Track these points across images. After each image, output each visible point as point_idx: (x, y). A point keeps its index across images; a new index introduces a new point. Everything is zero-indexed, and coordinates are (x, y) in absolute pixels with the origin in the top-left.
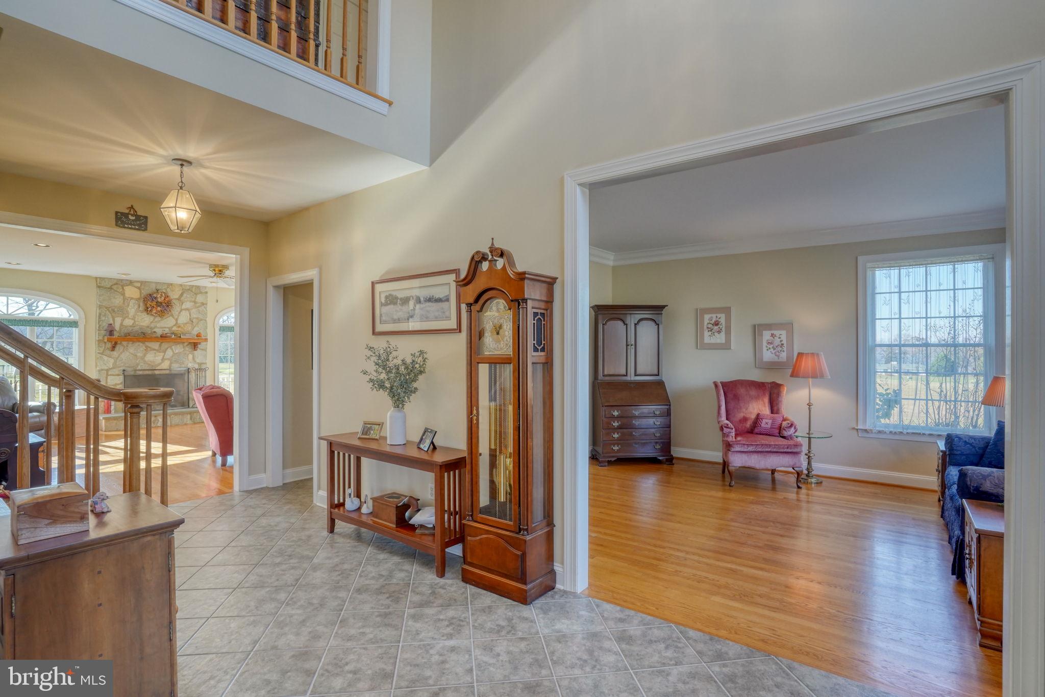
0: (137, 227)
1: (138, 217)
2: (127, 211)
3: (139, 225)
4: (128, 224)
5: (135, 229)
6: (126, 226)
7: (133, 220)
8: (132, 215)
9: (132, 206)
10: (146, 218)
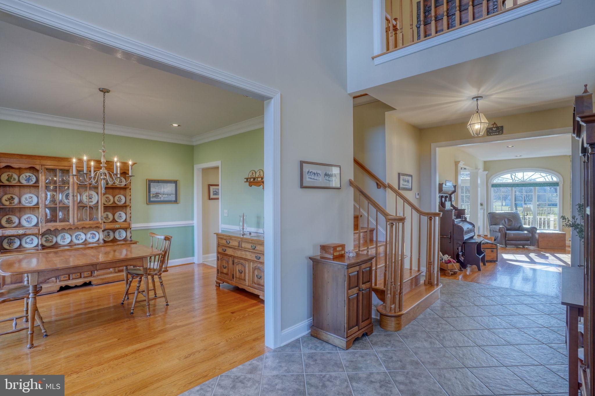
0: (497, 133)
1: (497, 128)
2: (492, 126)
3: (499, 132)
4: (492, 133)
5: (497, 135)
6: (492, 134)
7: (495, 130)
8: (495, 128)
9: (495, 123)
10: (502, 127)
